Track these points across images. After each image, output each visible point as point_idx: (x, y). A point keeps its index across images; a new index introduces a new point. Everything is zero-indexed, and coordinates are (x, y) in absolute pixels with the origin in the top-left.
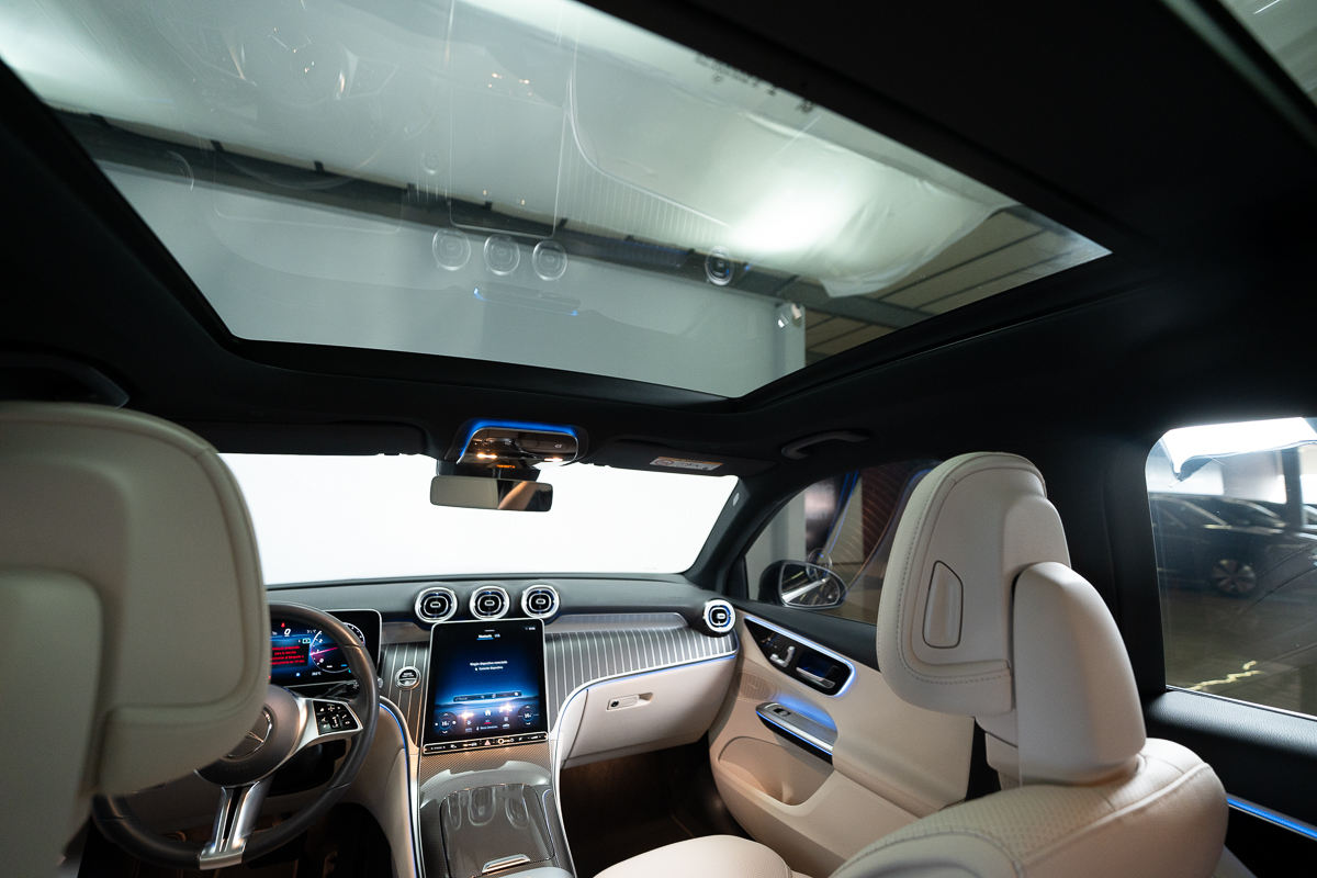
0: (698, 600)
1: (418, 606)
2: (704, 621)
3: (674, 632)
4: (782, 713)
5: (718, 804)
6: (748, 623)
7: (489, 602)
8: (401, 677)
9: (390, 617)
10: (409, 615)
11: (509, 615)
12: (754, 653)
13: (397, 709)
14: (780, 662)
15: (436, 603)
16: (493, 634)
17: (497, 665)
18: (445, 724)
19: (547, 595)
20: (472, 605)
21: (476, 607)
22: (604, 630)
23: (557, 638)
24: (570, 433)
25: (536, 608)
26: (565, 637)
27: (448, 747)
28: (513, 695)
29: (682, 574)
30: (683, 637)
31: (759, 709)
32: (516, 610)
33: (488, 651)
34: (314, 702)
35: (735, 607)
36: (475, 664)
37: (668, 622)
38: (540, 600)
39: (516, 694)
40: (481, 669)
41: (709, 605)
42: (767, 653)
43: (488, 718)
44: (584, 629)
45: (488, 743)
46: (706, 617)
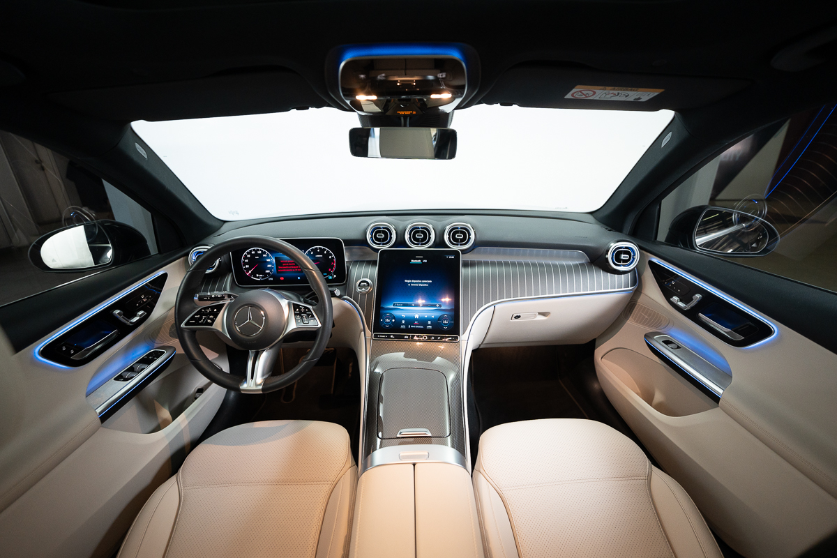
0: (603, 240)
1: (368, 237)
2: (607, 259)
3: (576, 266)
4: (671, 346)
5: (596, 386)
6: (652, 264)
7: (420, 234)
8: (359, 286)
9: (350, 243)
10: (363, 242)
11: (435, 245)
12: (652, 291)
13: (358, 306)
14: (681, 304)
15: (382, 234)
16: (422, 259)
17: (425, 283)
18: (388, 320)
19: (465, 231)
20: (407, 237)
21: (410, 238)
22: (512, 260)
23: (473, 264)
24: (455, 55)
25: (455, 241)
26: (479, 264)
27: (389, 337)
28: (435, 306)
29: (591, 213)
30: (584, 271)
31: (648, 336)
32: (440, 242)
33: (418, 272)
34: (294, 304)
35: (640, 248)
36: (408, 281)
37: (571, 258)
38: (460, 235)
39: (438, 306)
40: (412, 285)
41: (613, 246)
42: (667, 294)
43: (416, 320)
44: (496, 259)
45: (415, 338)
46: (609, 256)
